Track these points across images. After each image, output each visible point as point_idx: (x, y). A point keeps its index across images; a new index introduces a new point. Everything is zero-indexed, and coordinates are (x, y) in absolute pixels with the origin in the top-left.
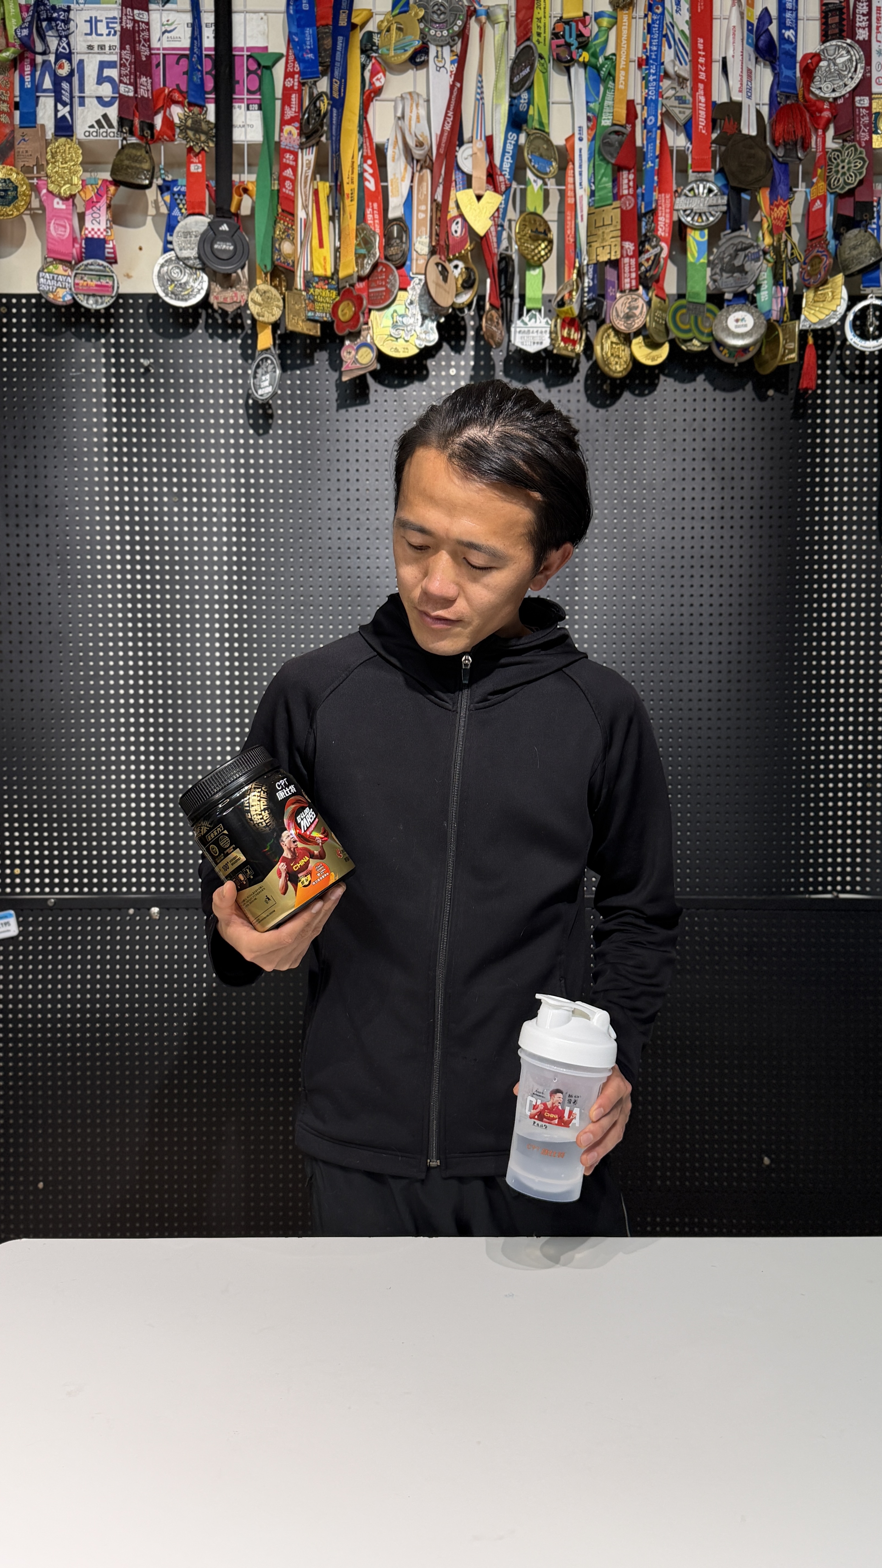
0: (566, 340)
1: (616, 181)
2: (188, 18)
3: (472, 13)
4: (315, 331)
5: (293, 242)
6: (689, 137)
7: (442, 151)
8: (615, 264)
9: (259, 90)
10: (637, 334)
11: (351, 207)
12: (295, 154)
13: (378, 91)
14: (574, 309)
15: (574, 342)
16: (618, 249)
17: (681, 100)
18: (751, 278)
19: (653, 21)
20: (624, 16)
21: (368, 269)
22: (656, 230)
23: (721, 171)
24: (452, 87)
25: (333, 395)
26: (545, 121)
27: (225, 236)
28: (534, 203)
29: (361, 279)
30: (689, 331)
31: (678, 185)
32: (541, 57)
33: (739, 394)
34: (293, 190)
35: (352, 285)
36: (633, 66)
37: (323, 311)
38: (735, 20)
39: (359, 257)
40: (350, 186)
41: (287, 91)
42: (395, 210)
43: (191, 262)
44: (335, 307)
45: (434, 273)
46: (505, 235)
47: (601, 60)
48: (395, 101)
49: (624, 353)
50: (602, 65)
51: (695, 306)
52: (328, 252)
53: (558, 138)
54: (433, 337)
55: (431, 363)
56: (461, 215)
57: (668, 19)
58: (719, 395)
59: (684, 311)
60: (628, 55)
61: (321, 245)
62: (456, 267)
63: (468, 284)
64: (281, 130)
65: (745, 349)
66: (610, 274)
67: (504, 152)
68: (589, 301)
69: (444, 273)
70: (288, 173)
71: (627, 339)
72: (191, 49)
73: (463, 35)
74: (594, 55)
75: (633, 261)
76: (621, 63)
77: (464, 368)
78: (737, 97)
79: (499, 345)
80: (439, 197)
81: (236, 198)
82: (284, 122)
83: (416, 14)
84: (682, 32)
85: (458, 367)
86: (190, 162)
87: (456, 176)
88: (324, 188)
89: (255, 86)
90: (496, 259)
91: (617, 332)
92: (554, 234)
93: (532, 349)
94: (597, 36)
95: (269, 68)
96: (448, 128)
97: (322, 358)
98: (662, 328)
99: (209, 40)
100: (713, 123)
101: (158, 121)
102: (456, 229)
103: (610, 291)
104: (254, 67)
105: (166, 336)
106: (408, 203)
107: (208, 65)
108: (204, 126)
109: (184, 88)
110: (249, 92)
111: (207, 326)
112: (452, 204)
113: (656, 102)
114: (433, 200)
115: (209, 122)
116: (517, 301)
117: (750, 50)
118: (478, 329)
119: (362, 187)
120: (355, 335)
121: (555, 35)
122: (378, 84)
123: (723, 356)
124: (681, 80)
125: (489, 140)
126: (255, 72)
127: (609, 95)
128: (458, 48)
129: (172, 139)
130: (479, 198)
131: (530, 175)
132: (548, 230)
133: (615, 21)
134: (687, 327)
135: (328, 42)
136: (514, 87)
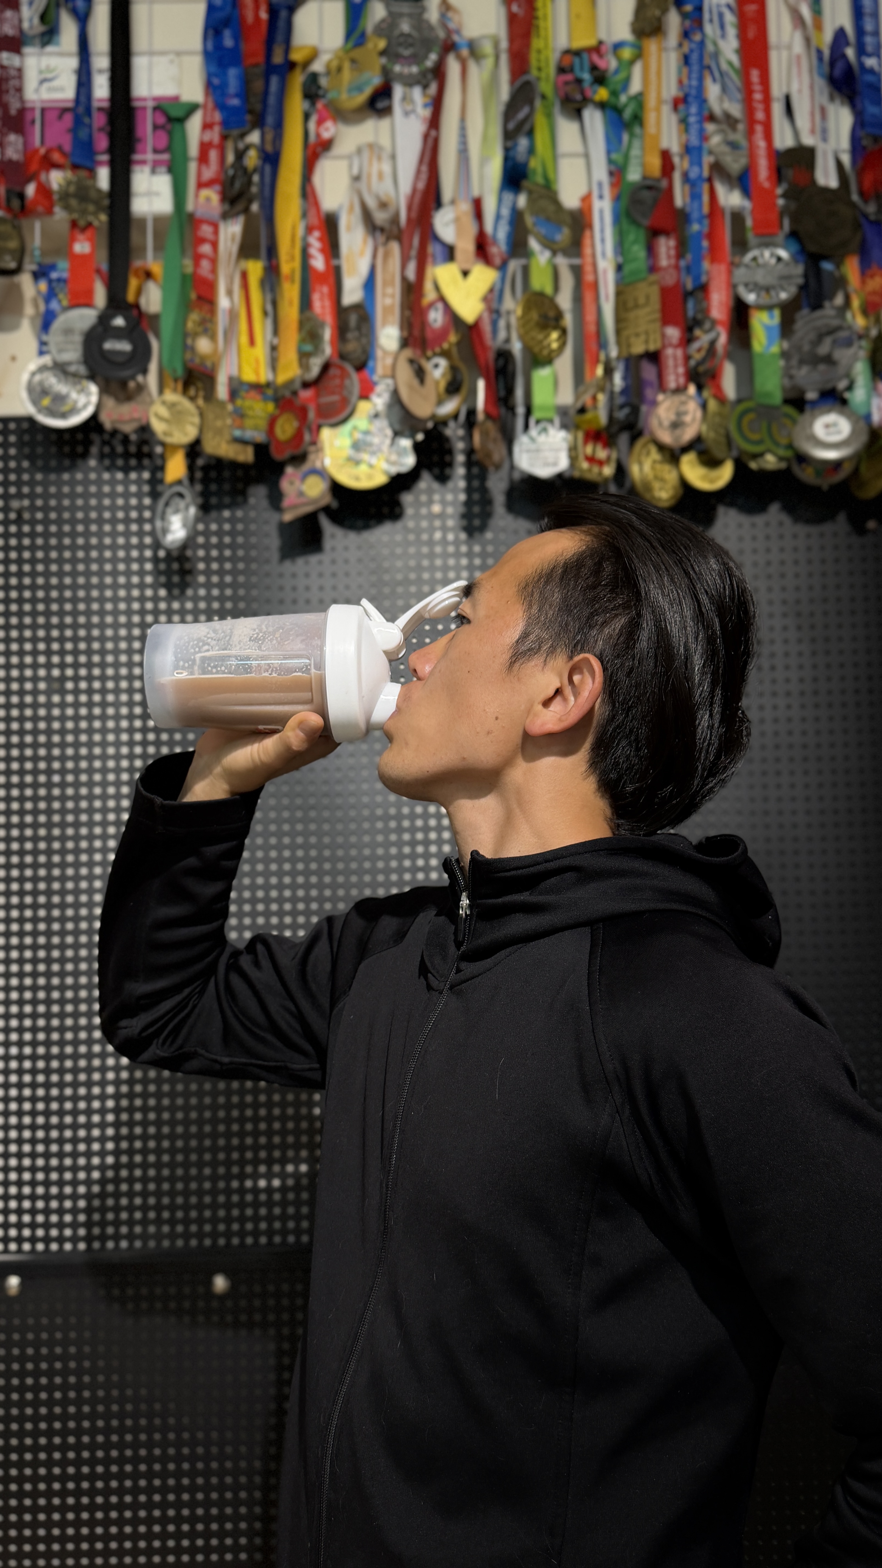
0: (591, 459)
1: (651, 250)
2: (73, 63)
3: (449, 47)
4: (247, 455)
5: (213, 337)
6: (746, 192)
7: (414, 215)
8: (654, 357)
9: (168, 149)
10: (685, 449)
11: (291, 292)
12: (216, 227)
13: (326, 145)
14: (602, 417)
15: (601, 463)
16: (658, 336)
17: (734, 146)
18: (841, 370)
19: (691, 51)
20: (652, 46)
21: (315, 371)
22: (706, 312)
23: (794, 235)
24: (426, 137)
25: (274, 542)
26: (551, 175)
27: (118, 334)
28: (541, 281)
29: (306, 385)
30: (760, 442)
31: (734, 254)
32: (544, 97)
33: (828, 528)
34: (214, 271)
35: (295, 393)
36: (666, 109)
37: (256, 428)
38: (798, 47)
39: (304, 357)
40: (289, 264)
41: (205, 148)
42: (352, 293)
43: (73, 369)
44: (272, 422)
45: (405, 373)
46: (502, 323)
47: (623, 99)
48: (349, 157)
49: (670, 475)
50: (626, 106)
51: (766, 412)
52: (261, 351)
53: (570, 198)
54: (409, 461)
55: (407, 498)
56: (442, 299)
57: (710, 47)
58: (802, 529)
59: (751, 416)
60: (659, 93)
61: (252, 342)
62: (436, 366)
63: (453, 388)
64: (197, 196)
65: (837, 465)
66: (649, 371)
67: (498, 217)
68: (622, 407)
69: (420, 374)
70: (206, 249)
71: (672, 455)
72: (77, 100)
73: (439, 73)
74: (615, 94)
75: (679, 352)
76: (651, 101)
77: (453, 503)
78: (808, 140)
79: (498, 467)
80: (411, 273)
81: (133, 283)
82: (201, 185)
83: (376, 46)
84: (730, 64)
85: (443, 503)
86: (73, 240)
87: (433, 249)
88: (255, 269)
89: (163, 143)
90: (491, 356)
91: (662, 448)
92: (568, 320)
93: (544, 472)
94: (617, 72)
95: (182, 120)
96: (421, 185)
97: (258, 494)
98: (723, 440)
99: (101, 89)
100: (778, 174)
101: (31, 190)
102: (436, 318)
103: (649, 393)
104: (161, 120)
105: (46, 470)
106: (369, 284)
107: (99, 121)
108: (93, 194)
109: (67, 147)
110: (156, 151)
111: (102, 457)
112: (428, 286)
113: (700, 149)
114: (404, 279)
115: (99, 191)
116: (520, 410)
117: (821, 83)
118: (470, 452)
119: (306, 266)
120: (299, 459)
121: (561, 70)
122: (326, 135)
123: (807, 475)
124: (730, 121)
125: (478, 206)
126: (162, 127)
127: (636, 143)
128: (433, 88)
129: (49, 212)
130: (465, 273)
131: (534, 244)
132: (559, 315)
133: (639, 54)
134: (755, 437)
135: (259, 85)
136: (509, 136)
